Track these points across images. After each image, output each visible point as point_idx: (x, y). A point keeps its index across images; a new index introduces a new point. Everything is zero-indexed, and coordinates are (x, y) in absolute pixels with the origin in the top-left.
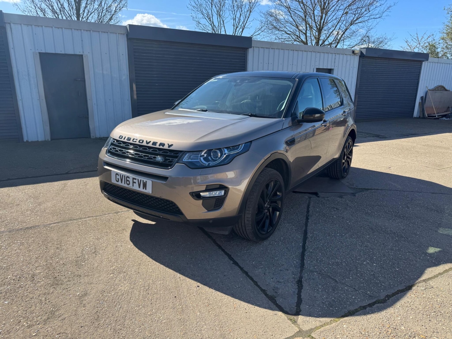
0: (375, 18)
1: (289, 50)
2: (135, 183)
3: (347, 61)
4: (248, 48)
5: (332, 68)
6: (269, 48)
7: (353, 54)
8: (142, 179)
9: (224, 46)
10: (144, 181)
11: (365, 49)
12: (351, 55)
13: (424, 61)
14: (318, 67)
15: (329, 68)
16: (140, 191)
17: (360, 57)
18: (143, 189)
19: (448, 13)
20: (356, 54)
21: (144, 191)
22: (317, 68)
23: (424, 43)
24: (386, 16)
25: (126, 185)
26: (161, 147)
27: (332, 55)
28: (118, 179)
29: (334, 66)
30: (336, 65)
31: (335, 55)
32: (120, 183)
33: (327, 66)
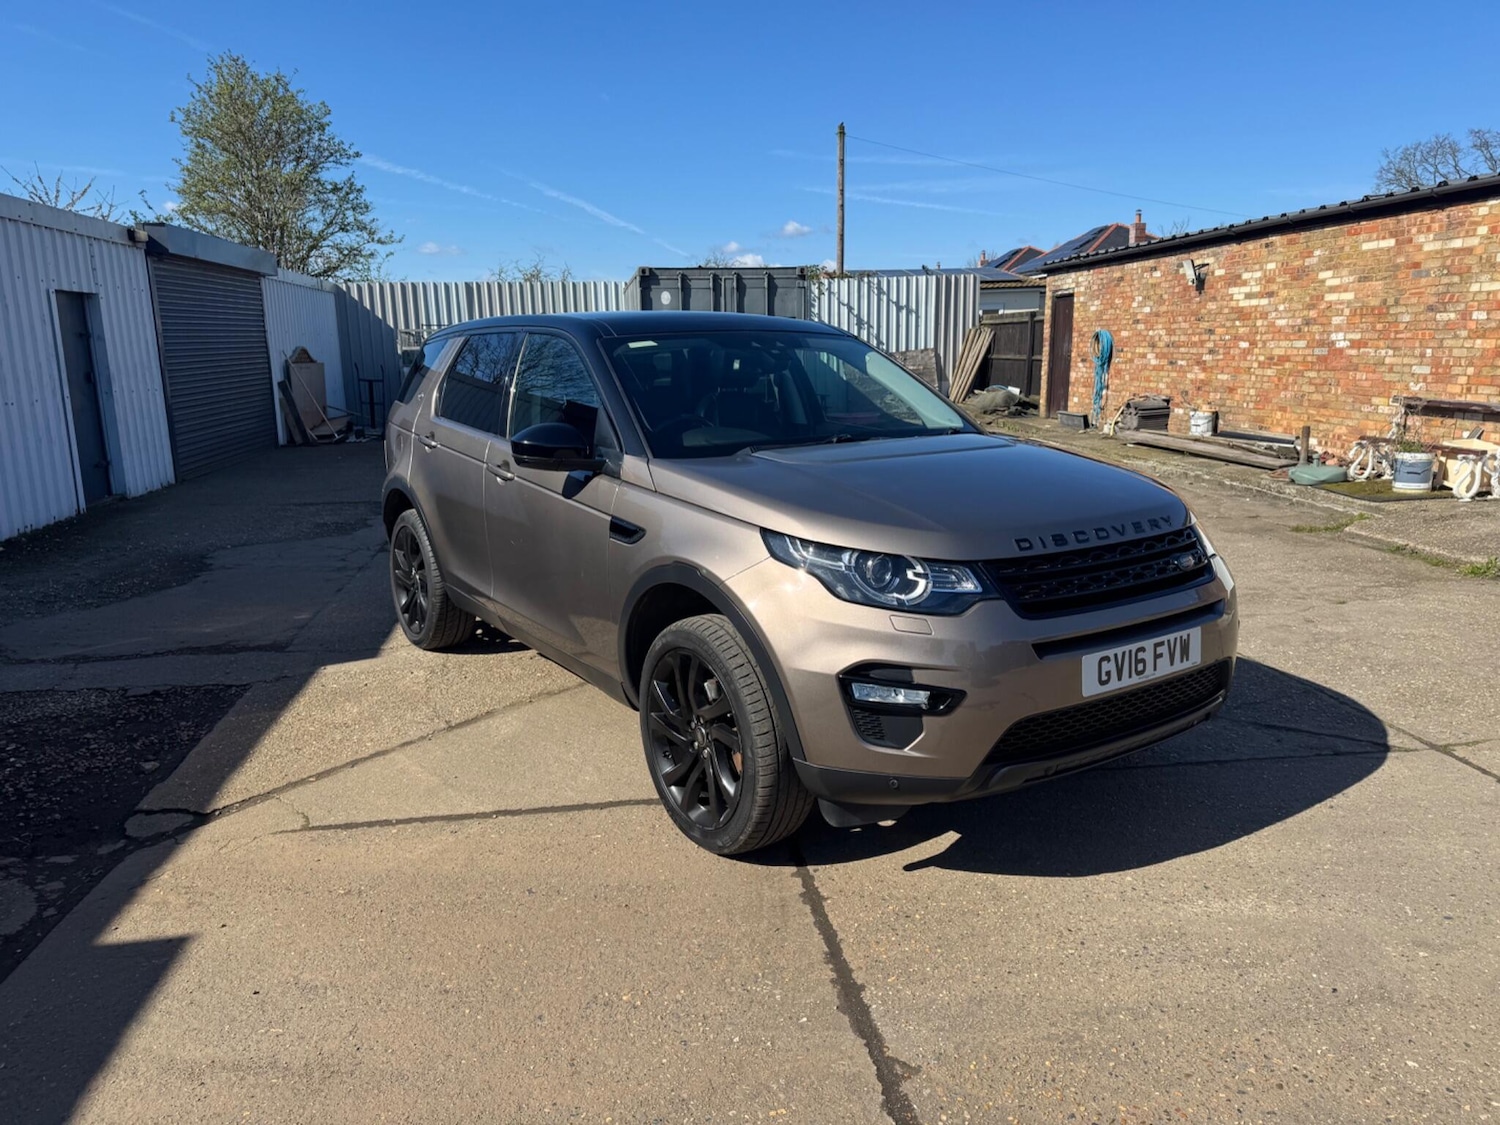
2: (1161, 656)
3: (121, 266)
7: (130, 243)
8: (1178, 635)
10: (1183, 639)
12: (125, 245)
13: (264, 276)
14: (58, 288)
15: (85, 290)
16: (1174, 672)
17: (148, 252)
18: (1182, 660)
20: (139, 245)
21: (1185, 665)
22: (56, 291)
25: (1136, 680)
27: (83, 243)
28: (1108, 673)
29: (97, 284)
30: (100, 282)
31: (91, 245)
32: (1114, 685)
33: (80, 286)
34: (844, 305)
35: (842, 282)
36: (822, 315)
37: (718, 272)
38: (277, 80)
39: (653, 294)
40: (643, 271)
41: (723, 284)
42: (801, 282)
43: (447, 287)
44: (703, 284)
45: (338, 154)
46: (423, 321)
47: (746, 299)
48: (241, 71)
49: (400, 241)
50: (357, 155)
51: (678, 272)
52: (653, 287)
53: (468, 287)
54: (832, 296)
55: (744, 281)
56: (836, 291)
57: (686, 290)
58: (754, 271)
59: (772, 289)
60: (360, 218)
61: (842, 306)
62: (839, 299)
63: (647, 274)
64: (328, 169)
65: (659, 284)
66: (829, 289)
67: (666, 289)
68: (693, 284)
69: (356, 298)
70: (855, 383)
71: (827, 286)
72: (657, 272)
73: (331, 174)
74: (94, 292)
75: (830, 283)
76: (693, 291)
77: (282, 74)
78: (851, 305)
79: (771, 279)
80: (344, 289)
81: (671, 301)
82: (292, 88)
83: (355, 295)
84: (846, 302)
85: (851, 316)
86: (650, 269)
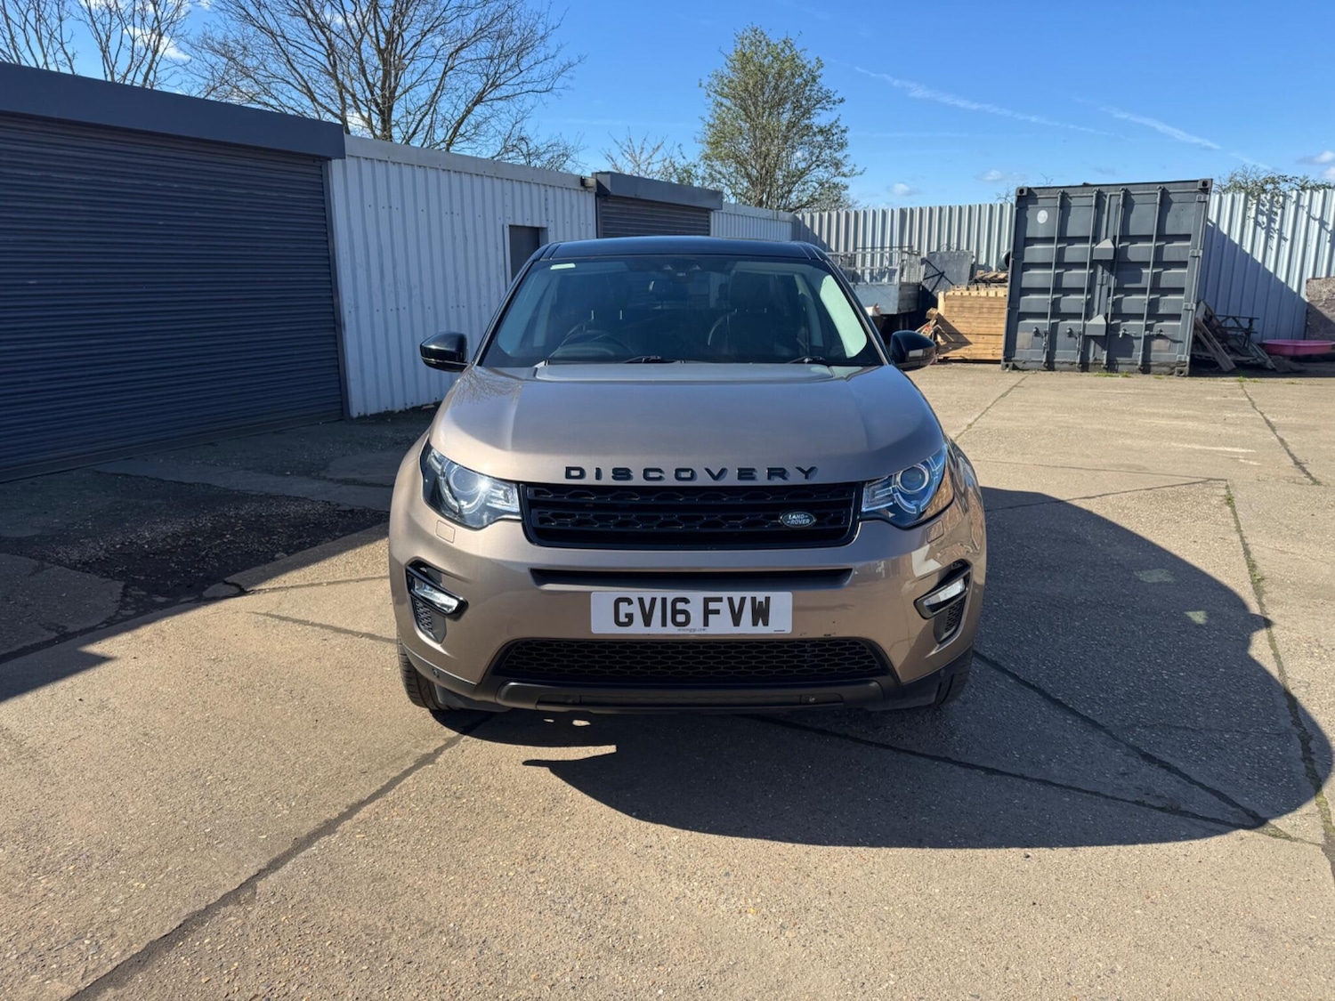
0: (537, 92)
1: (437, 169)
2: (717, 612)
3: (572, 207)
4: (330, 159)
5: (544, 225)
6: (387, 162)
7: (582, 188)
8: (749, 595)
9: (260, 148)
10: (758, 600)
11: (609, 176)
12: (577, 190)
13: (712, 210)
14: (512, 223)
15: (537, 225)
16: (740, 634)
17: (597, 195)
18: (755, 623)
19: (709, 95)
20: (589, 189)
21: (761, 630)
22: (510, 226)
23: (646, 163)
24: (563, 88)
25: (671, 630)
26: (777, 481)
27: (539, 189)
28: (630, 616)
29: (547, 220)
30: (551, 217)
31: (546, 191)
32: (637, 629)
33: (532, 221)
34: (1315, 219)
35: (1315, 194)
36: (1284, 231)
37: (1103, 189)
38: (785, 43)
39: (1029, 214)
40: (1022, 191)
41: (1107, 200)
42: (1203, 196)
43: (884, 213)
44: (1085, 201)
45: (826, 99)
46: (860, 244)
47: (1133, 216)
48: (758, 39)
49: (861, 174)
50: (842, 101)
51: (1058, 190)
52: (1030, 206)
53: (903, 212)
54: (1300, 210)
55: (1133, 197)
56: (1307, 203)
57: (1065, 207)
58: (1146, 186)
59: (1165, 203)
60: (835, 155)
61: (1312, 221)
62: (1309, 213)
63: (1025, 193)
64: (819, 115)
65: (1036, 203)
66: (1297, 203)
67: (1043, 208)
68: (1073, 202)
69: (809, 226)
70: (1319, 306)
71: (1294, 199)
72: (1036, 192)
73: (820, 119)
74: (544, 226)
75: (1299, 196)
76: (1072, 209)
77: (789, 37)
78: (1325, 219)
79: (1164, 193)
80: (800, 218)
81: (1048, 220)
82: (797, 48)
83: (808, 223)
84: (1318, 216)
85: (1323, 231)
86: (1029, 189)
